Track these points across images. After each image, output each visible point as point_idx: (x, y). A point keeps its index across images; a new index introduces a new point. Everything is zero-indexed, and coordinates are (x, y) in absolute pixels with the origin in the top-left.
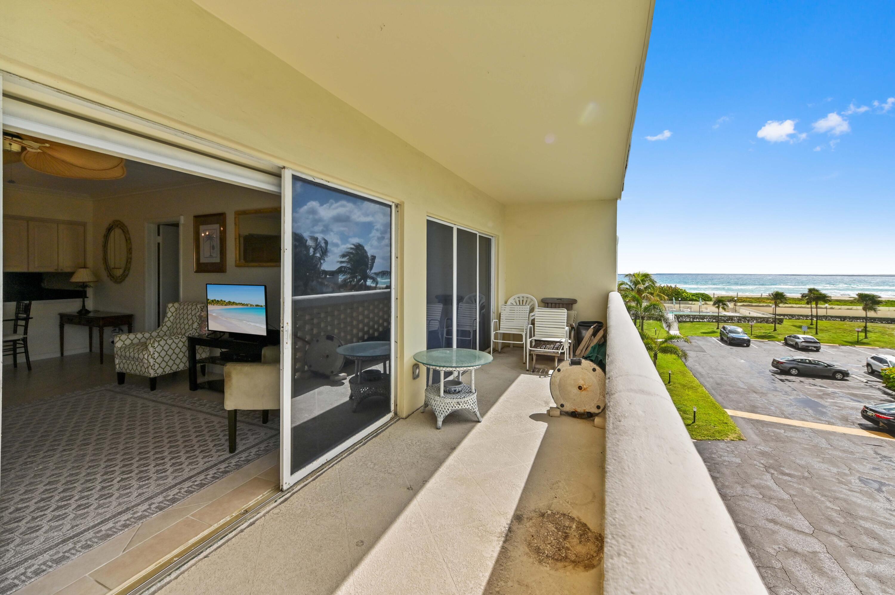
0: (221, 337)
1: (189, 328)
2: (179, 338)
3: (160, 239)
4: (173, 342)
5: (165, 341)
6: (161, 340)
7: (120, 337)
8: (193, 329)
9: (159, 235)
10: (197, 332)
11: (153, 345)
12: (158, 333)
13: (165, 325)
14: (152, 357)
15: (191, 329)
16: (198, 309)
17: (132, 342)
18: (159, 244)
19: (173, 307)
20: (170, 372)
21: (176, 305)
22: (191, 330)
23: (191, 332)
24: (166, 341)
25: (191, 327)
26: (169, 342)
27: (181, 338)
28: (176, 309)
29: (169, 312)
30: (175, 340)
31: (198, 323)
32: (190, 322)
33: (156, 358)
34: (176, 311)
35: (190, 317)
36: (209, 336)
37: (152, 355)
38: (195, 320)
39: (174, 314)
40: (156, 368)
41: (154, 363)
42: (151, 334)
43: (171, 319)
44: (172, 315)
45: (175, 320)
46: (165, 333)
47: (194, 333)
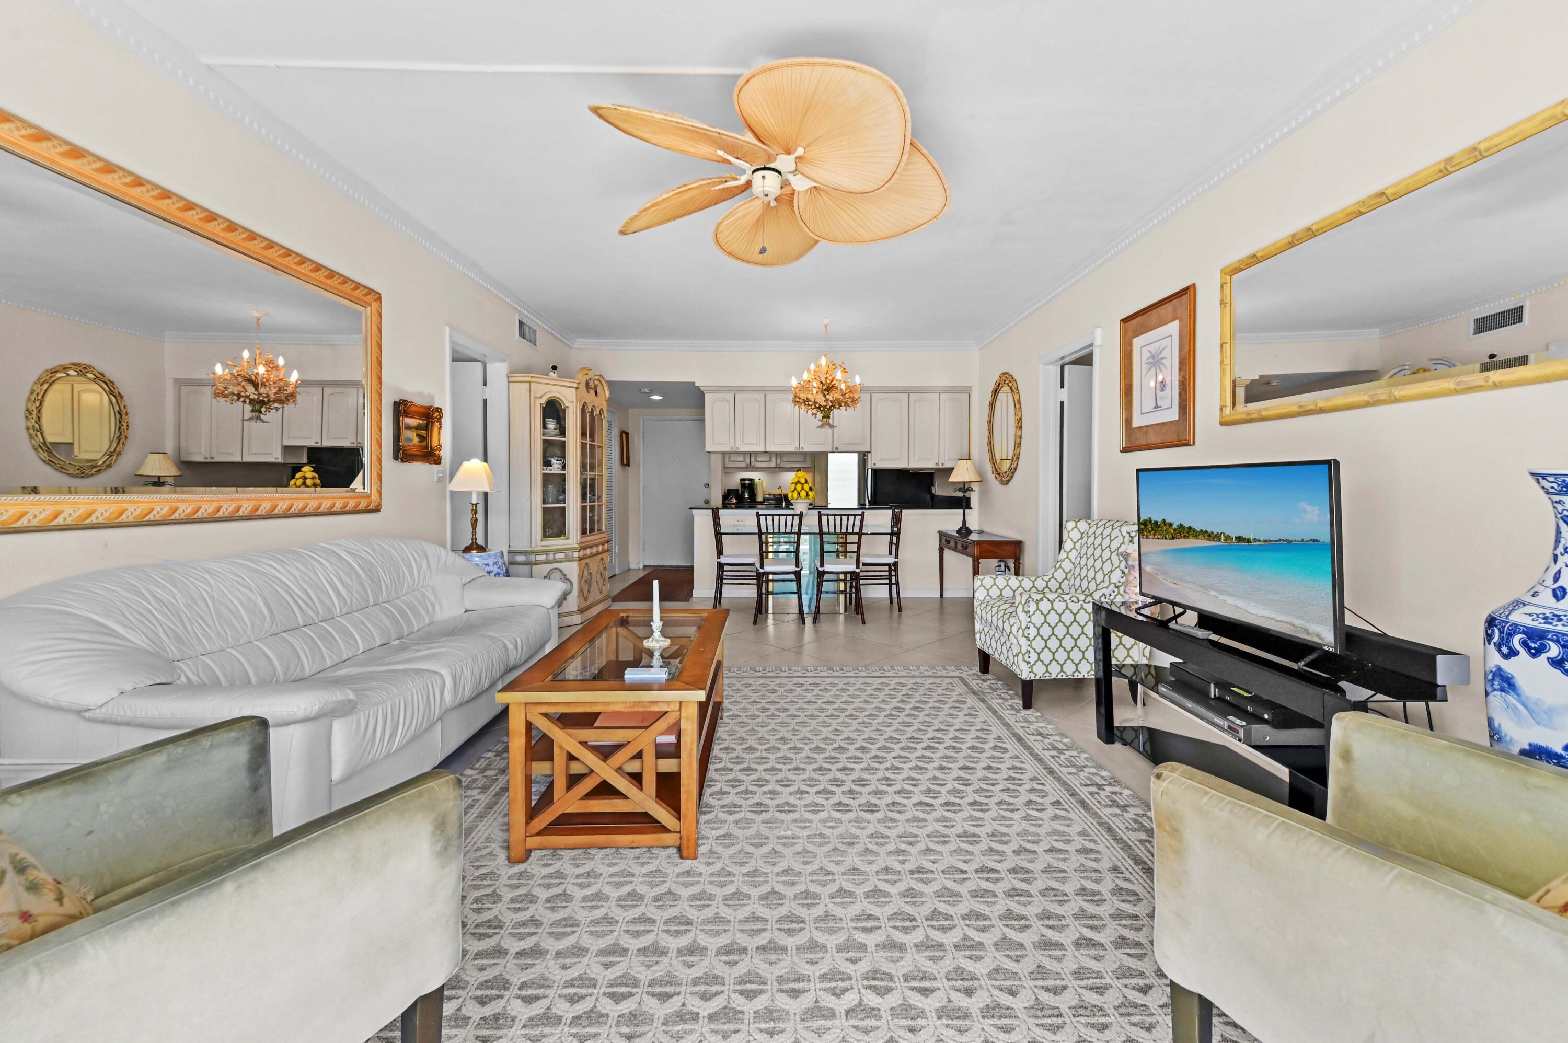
0: (1176, 617)
1: (1103, 581)
2: (1079, 601)
3: (1063, 395)
4: (1067, 608)
5: (1049, 603)
6: (1042, 599)
7: (981, 581)
8: (1110, 583)
9: (1062, 386)
10: (1119, 593)
11: (1026, 609)
12: (1047, 582)
13: (1060, 567)
14: (1024, 635)
15: (1107, 583)
16: (1124, 537)
17: (1001, 595)
18: (1062, 403)
19: (1075, 530)
20: (1059, 677)
21: (1083, 525)
22: (1107, 587)
23: (1104, 591)
24: (1052, 603)
25: (1107, 578)
26: (1060, 606)
27: (1084, 601)
28: (1082, 534)
29: (1069, 540)
30: (1071, 605)
31: (1123, 572)
32: (1108, 566)
33: (1031, 637)
34: (1082, 538)
35: (1106, 554)
36: (1146, 611)
37: (1023, 631)
38: (1116, 565)
39: (1078, 545)
40: (1032, 661)
41: (1029, 648)
42: (1033, 582)
43: (1073, 555)
44: (1074, 548)
45: (1079, 558)
46: (1060, 584)
47: (1113, 595)
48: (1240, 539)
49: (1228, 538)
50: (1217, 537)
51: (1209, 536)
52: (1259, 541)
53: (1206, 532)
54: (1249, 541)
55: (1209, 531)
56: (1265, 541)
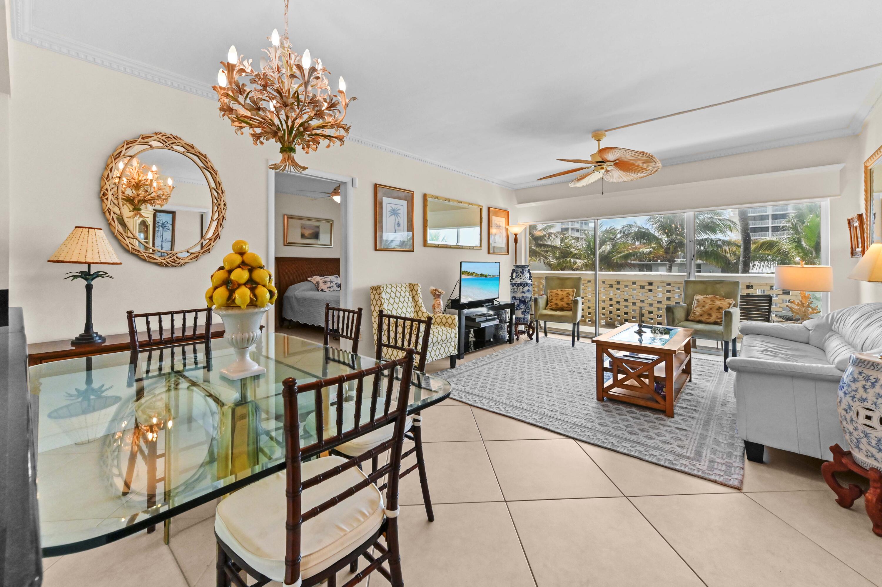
48: (482, 275)
49: (476, 274)
50: (472, 274)
51: (468, 274)
52: (490, 276)
53: (467, 272)
54: (486, 276)
55: (468, 271)
56: (493, 276)
